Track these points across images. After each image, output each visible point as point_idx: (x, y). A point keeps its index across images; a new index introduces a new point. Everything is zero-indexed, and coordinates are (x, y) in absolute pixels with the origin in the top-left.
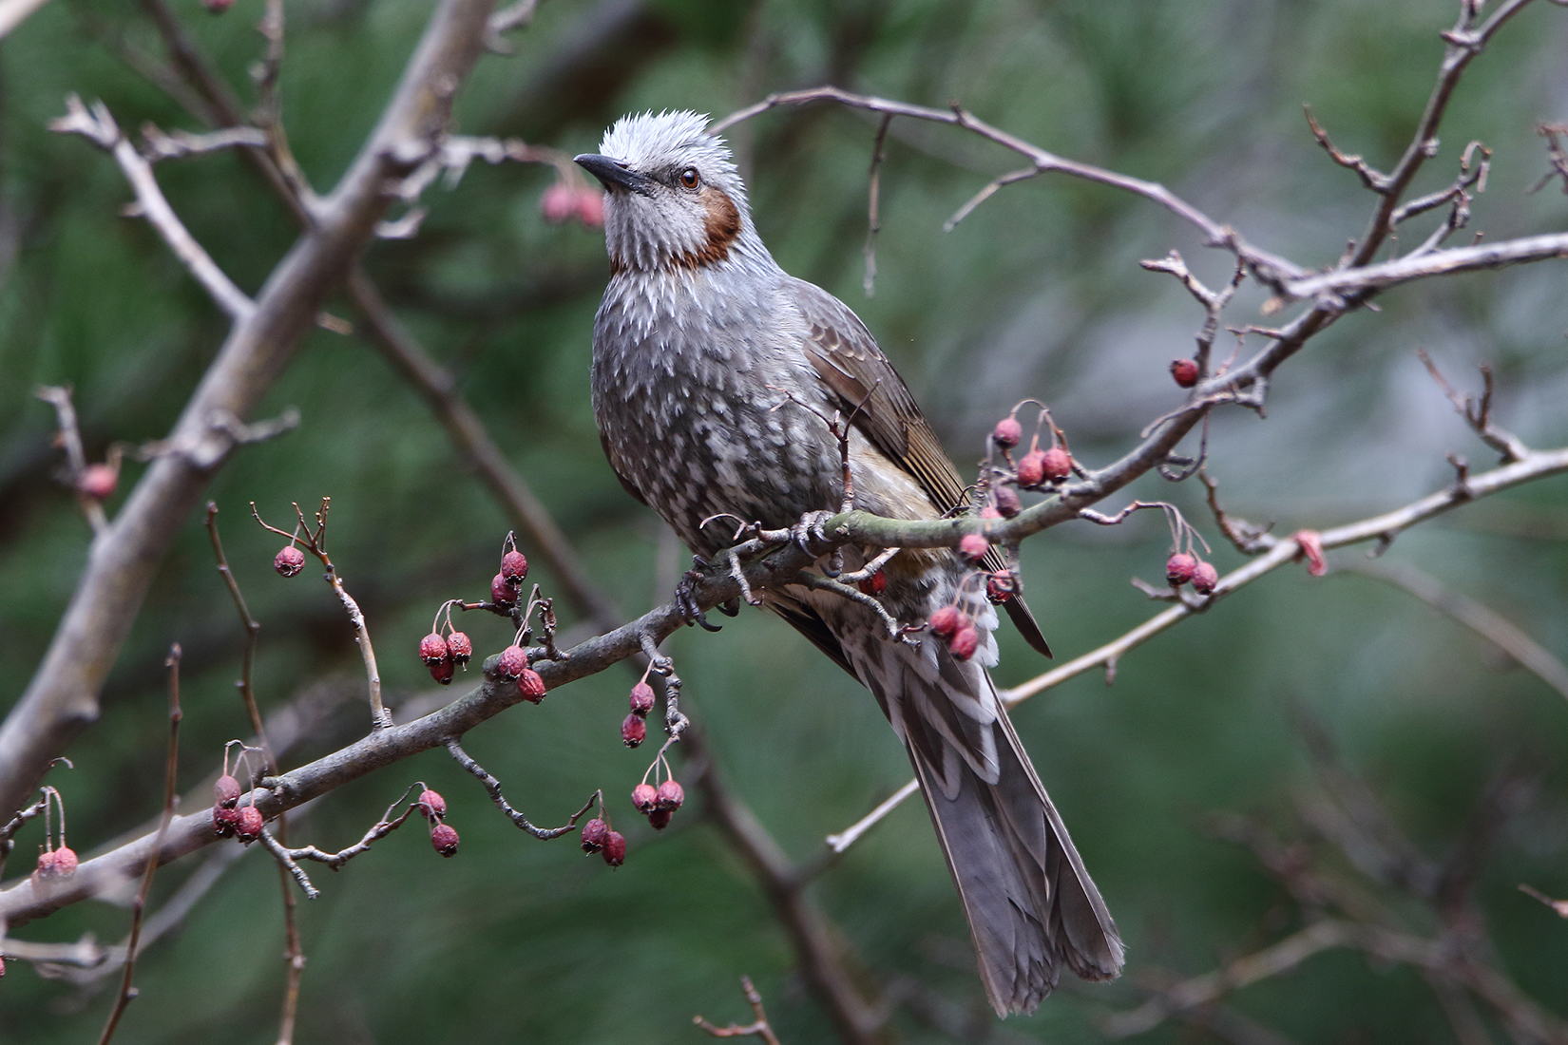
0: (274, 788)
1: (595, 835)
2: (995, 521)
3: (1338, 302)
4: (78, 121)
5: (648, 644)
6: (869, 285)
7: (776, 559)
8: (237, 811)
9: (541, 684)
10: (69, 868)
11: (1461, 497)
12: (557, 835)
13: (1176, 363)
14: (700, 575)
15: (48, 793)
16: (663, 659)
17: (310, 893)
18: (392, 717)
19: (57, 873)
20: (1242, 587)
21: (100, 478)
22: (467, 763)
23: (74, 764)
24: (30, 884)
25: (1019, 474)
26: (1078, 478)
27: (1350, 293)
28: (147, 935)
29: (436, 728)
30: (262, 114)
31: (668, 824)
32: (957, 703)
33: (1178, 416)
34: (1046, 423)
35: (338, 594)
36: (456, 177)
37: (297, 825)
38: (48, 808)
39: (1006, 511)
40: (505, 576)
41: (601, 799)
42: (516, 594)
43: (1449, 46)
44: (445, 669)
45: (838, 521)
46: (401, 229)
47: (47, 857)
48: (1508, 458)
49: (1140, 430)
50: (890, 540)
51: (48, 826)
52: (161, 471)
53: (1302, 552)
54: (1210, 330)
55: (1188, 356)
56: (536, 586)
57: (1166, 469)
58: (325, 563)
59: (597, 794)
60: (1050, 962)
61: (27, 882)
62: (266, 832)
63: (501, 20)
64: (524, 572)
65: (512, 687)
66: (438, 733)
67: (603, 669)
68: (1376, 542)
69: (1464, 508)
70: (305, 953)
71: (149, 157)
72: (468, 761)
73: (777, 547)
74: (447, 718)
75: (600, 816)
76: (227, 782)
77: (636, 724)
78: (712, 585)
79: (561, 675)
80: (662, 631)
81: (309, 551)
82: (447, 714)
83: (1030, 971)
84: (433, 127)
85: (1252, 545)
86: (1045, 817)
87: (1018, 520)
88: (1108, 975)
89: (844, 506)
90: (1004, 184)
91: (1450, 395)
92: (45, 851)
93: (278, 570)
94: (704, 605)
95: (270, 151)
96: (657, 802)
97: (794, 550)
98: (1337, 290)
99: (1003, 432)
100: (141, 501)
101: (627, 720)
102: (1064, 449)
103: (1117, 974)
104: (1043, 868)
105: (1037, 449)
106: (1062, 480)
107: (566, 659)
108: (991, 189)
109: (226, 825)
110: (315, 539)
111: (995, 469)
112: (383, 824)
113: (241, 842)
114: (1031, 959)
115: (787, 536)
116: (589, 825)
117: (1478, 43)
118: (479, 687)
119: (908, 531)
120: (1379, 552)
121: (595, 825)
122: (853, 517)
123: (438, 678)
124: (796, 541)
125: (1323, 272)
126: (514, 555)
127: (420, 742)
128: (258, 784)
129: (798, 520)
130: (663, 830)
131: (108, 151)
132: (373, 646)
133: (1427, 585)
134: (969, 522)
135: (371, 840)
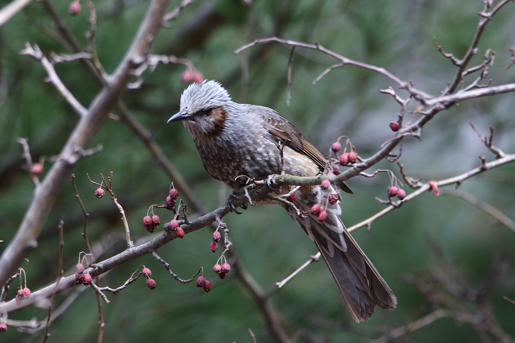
0: (95, 267)
1: (201, 281)
2: (332, 176)
3: (442, 106)
4: (29, 51)
5: (218, 219)
6: (288, 102)
7: (260, 190)
8: (83, 275)
9: (183, 232)
10: (28, 294)
11: (483, 170)
12: (188, 282)
13: (392, 124)
14: (235, 196)
15: (21, 270)
16: (223, 224)
17: (107, 302)
18: (134, 244)
19: (24, 296)
20: (412, 199)
21: (37, 168)
22: (158, 259)
23: (29, 260)
24: (15, 300)
25: (340, 160)
26: (359, 162)
27: (446, 104)
28: (53, 317)
29: (148, 247)
30: (89, 48)
31: (225, 277)
32: (330, 228)
33: (392, 141)
34: (349, 144)
35: (115, 204)
36: (153, 68)
37: (102, 280)
38: (21, 275)
39: (336, 173)
40: (171, 197)
41: (203, 270)
42: (174, 203)
43: (481, 17)
44: (151, 227)
45: (280, 178)
46: (135, 85)
47: (21, 291)
48: (499, 157)
49: (380, 145)
50: (298, 184)
51: (21, 281)
52: (57, 165)
53: (431, 188)
54: (403, 113)
55: (395, 122)
56: (181, 200)
57: (388, 158)
58: (111, 194)
59: (201, 268)
60: (372, 304)
61: (14, 299)
62: (92, 282)
63: (168, 17)
64: (177, 195)
65: (173, 234)
66: (149, 249)
67: (203, 227)
68: (456, 184)
69: (485, 173)
70: (104, 322)
71: (53, 63)
72: (159, 258)
73: (260, 186)
74: (152, 244)
75: (203, 275)
76: (80, 266)
77: (214, 244)
78: (239, 199)
79: (190, 229)
80: (222, 214)
81: (106, 190)
82: (152, 242)
83: (366, 308)
84: (146, 52)
85: (415, 186)
86: (364, 260)
87: (340, 176)
88: (392, 308)
89: (282, 172)
90: (332, 69)
91: (479, 136)
92: (20, 289)
93: (96, 196)
94: (236, 206)
95: (92, 60)
96: (222, 270)
97: (266, 187)
98: (442, 103)
99: (335, 147)
100: (51, 175)
101: (211, 244)
102: (355, 152)
103: (395, 307)
104: (366, 276)
105: (346, 152)
106: (354, 162)
107: (191, 224)
108: (328, 70)
109: (80, 280)
110: (108, 186)
111: (332, 159)
112: (131, 279)
113: (84, 285)
114: (365, 304)
115: (264, 183)
116: (199, 278)
117: (490, 17)
118: (162, 234)
119: (303, 180)
120: (457, 188)
121: (201, 278)
122: (285, 176)
123: (149, 230)
124: (267, 184)
125: (437, 96)
126: (174, 190)
127: (143, 252)
128: (90, 266)
129: (267, 178)
130: (224, 279)
131: (39, 61)
132: (127, 221)
133: (472, 199)
134: (323, 177)
135: (127, 284)
